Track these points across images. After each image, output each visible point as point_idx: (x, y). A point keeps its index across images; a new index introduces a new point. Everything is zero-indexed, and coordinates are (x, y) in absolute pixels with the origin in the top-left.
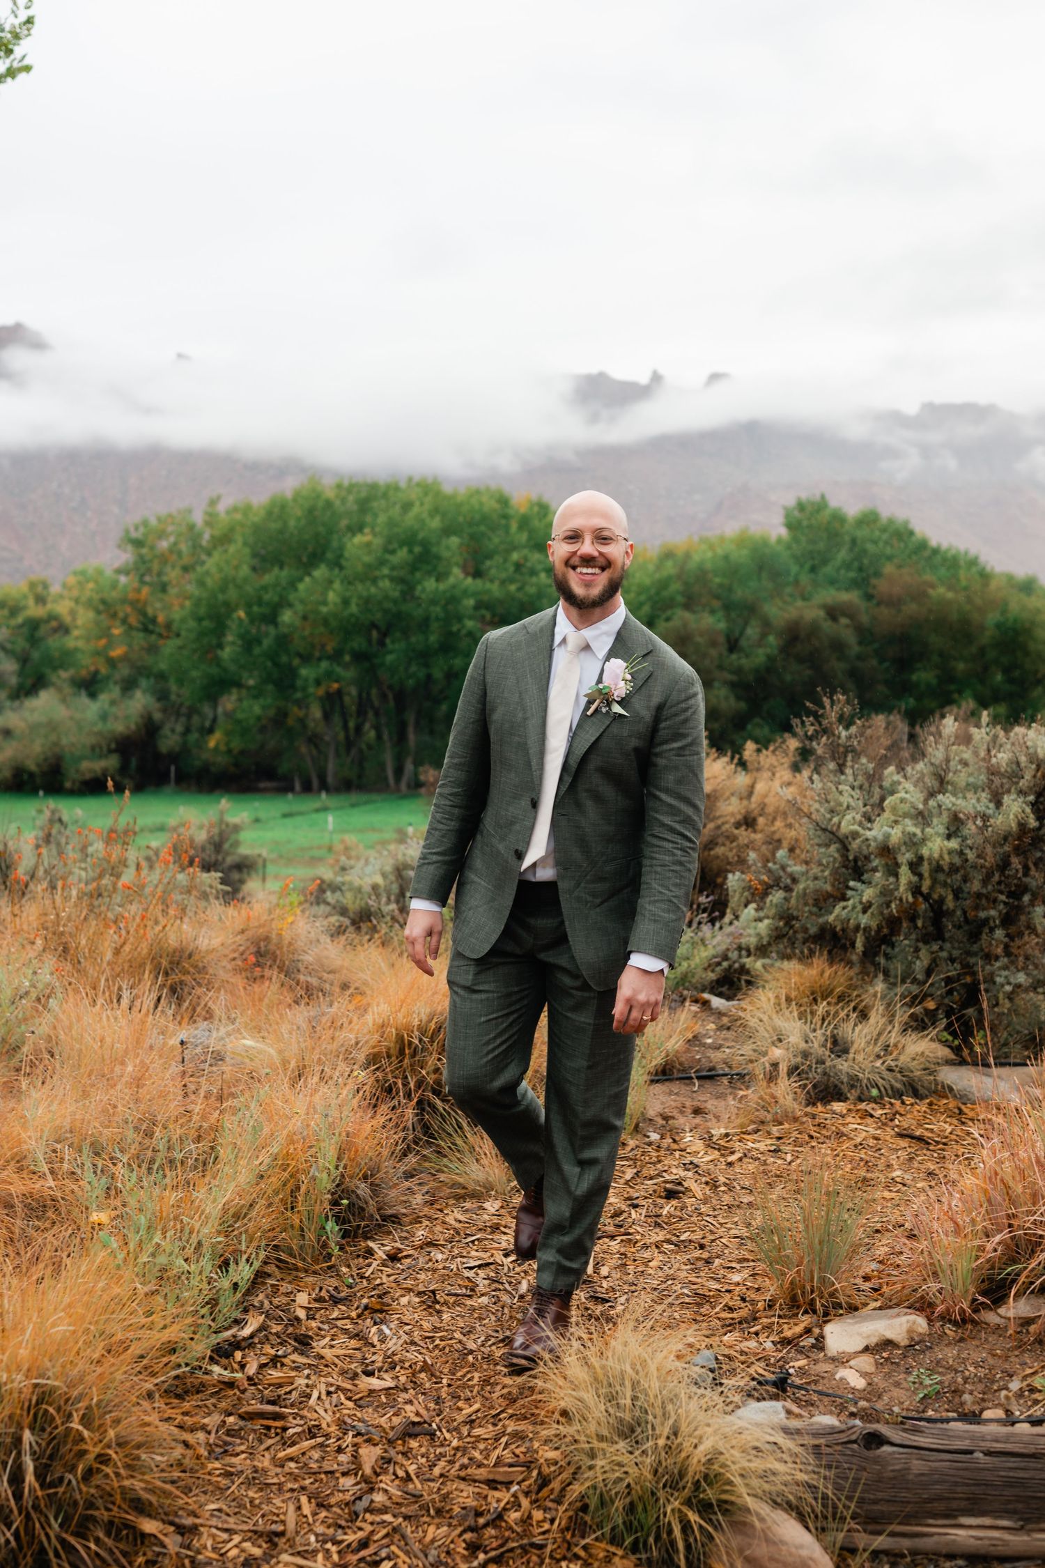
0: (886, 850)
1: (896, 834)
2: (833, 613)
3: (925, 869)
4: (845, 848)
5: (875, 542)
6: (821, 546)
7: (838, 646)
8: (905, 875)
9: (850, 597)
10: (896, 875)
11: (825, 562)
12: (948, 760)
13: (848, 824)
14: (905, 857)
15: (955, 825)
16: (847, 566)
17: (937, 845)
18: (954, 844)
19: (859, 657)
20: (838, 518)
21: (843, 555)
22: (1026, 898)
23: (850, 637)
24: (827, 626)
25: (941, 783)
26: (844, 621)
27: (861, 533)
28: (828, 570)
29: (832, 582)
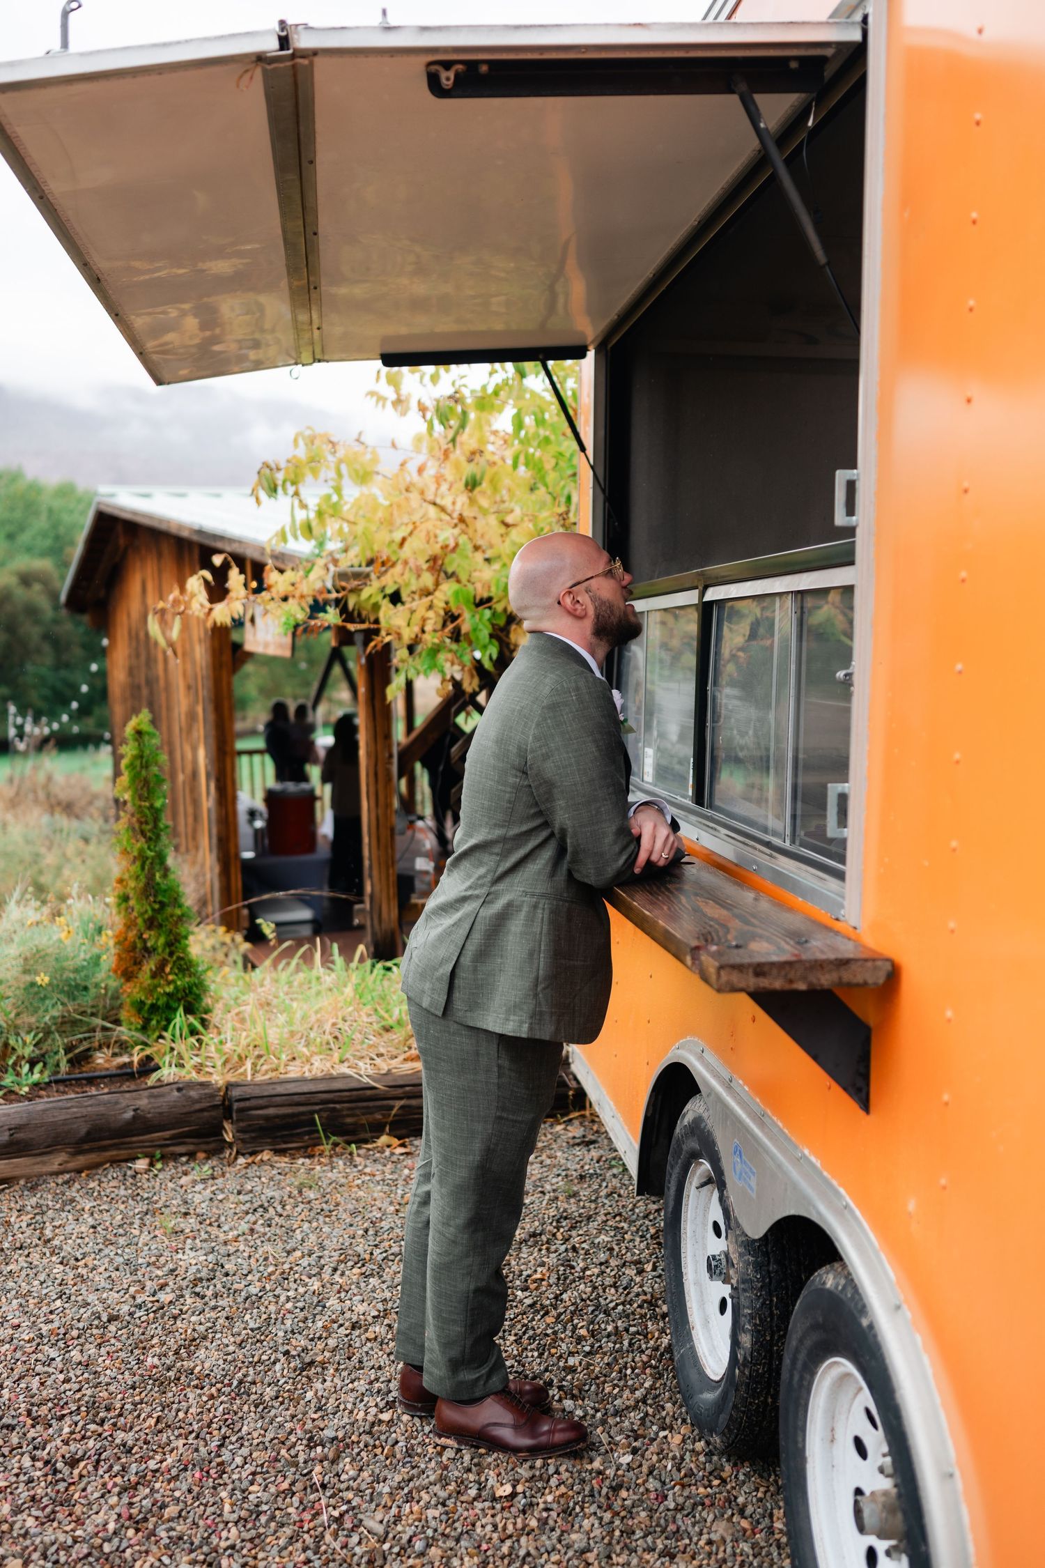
2: (26, 580)
5: (71, 512)
6: (18, 514)
7: (32, 611)
9: (44, 564)
11: (22, 528)
16: (44, 535)
19: (56, 622)
20: (35, 488)
21: (42, 523)
23: (44, 603)
24: (20, 593)
26: (37, 587)
27: (57, 504)
28: (24, 538)
29: (29, 550)
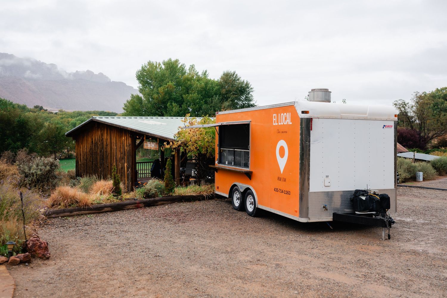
0: (32, 173)
1: (34, 171)
3: (37, 175)
4: (25, 174)
8: (35, 176)
10: (34, 176)
12: (38, 162)
13: (26, 171)
14: (35, 174)
15: (41, 170)
17: (39, 172)
18: (41, 172)
22: (49, 178)
25: (38, 165)
